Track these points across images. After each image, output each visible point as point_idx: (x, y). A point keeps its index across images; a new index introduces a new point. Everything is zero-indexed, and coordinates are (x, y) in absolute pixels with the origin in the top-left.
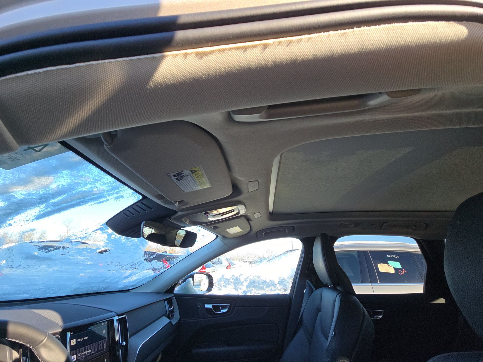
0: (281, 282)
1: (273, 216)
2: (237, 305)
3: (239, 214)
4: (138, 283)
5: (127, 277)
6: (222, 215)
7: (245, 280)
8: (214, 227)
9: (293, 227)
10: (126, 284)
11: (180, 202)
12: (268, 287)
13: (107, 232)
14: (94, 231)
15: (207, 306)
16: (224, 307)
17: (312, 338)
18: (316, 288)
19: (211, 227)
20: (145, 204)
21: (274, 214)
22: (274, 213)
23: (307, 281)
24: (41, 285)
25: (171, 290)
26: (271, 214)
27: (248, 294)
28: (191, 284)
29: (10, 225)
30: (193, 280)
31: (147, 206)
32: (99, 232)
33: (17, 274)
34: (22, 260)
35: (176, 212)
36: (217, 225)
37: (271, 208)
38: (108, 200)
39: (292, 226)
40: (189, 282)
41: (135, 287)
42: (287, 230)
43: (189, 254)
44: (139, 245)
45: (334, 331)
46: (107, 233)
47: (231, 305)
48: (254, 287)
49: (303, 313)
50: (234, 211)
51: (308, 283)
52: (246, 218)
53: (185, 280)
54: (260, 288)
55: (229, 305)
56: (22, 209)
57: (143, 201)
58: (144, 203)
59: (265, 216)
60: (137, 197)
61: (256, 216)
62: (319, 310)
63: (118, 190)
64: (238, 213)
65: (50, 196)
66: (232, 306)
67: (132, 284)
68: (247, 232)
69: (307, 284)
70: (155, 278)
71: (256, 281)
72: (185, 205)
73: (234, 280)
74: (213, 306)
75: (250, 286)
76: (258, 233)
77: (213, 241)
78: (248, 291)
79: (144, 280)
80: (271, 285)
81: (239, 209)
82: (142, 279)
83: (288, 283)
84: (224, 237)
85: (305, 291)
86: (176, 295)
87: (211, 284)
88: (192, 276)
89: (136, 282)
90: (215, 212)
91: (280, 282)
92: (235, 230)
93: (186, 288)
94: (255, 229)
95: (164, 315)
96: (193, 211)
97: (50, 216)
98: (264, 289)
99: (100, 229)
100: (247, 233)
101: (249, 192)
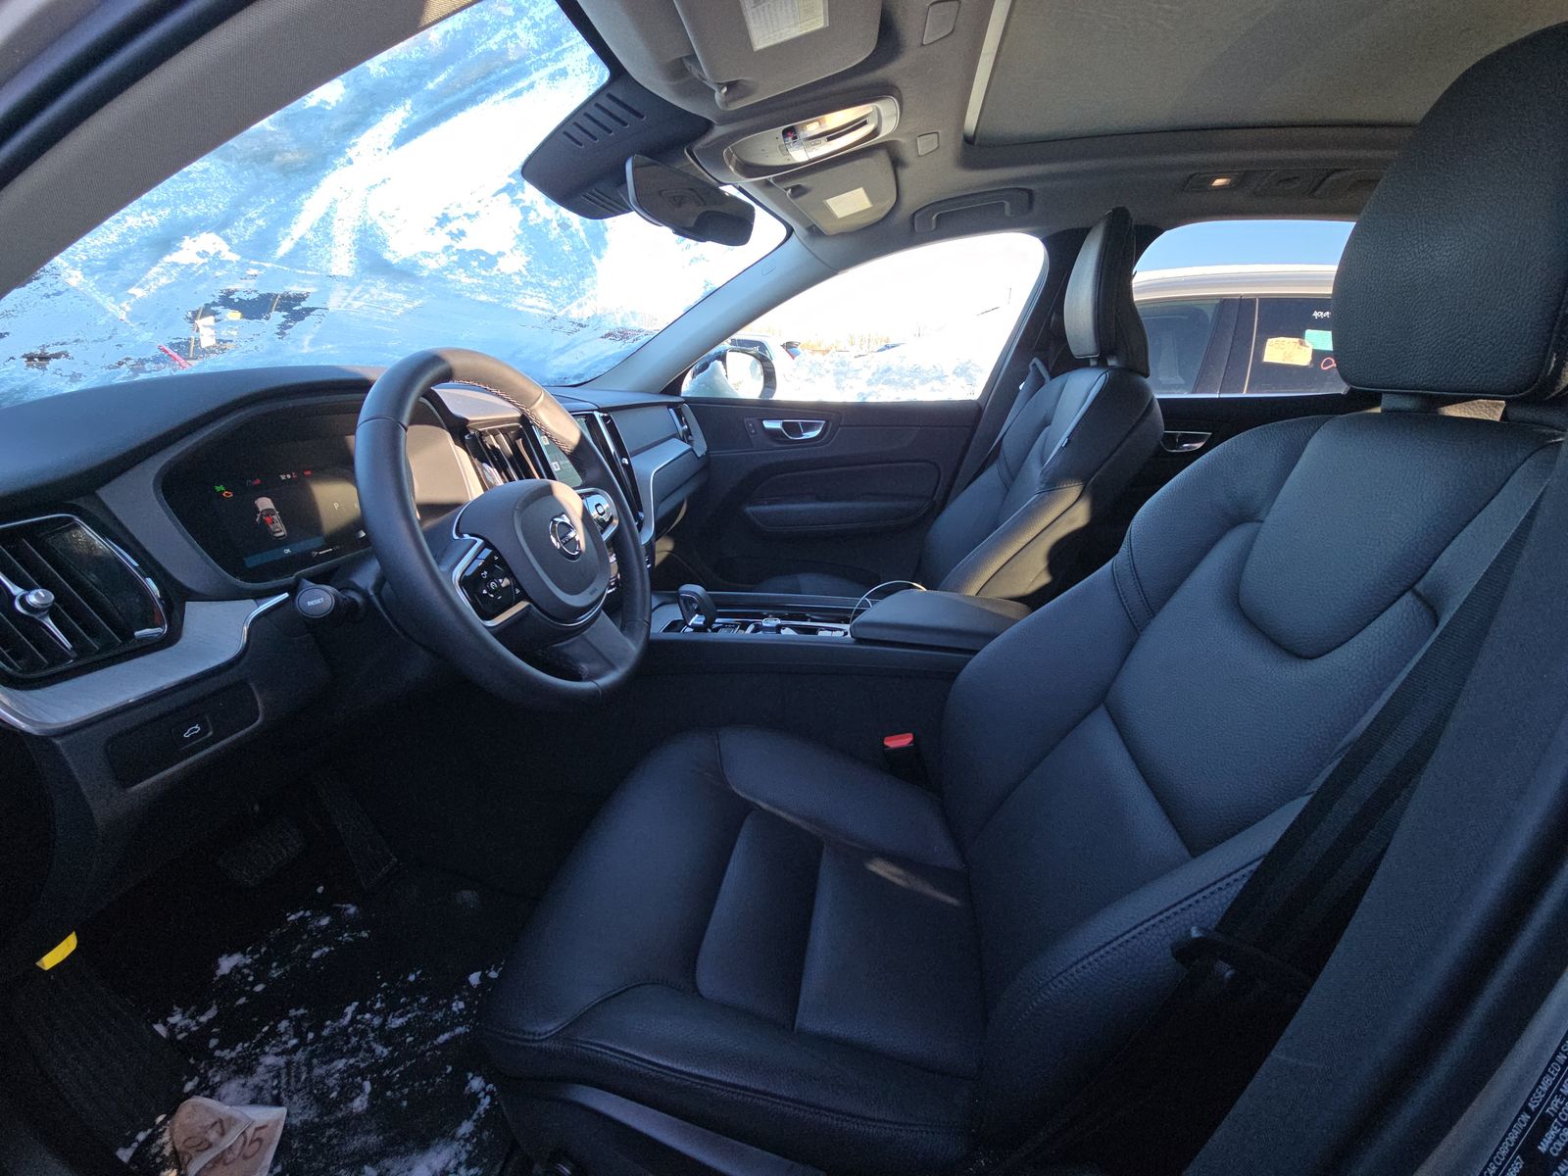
0: (962, 371)
1: (975, 150)
2: (842, 423)
3: (876, 136)
4: (589, 368)
5: (562, 351)
6: (829, 139)
7: (865, 366)
8: (794, 189)
9: (1030, 193)
10: (561, 370)
11: (731, 86)
12: (924, 382)
13: (521, 200)
14: (494, 195)
15: (768, 425)
16: (809, 427)
17: (1013, 479)
18: (1053, 376)
19: (787, 189)
20: (620, 98)
21: (976, 142)
22: (977, 136)
23: (1035, 360)
24: (396, 350)
25: (674, 388)
26: (969, 140)
27: (871, 399)
28: (721, 375)
29: (350, 162)
30: (725, 368)
31: (625, 106)
32: (505, 196)
33: (352, 313)
34: (363, 272)
35: (708, 126)
36: (802, 182)
37: (971, 121)
38: (531, 86)
39: (1024, 190)
40: (715, 371)
41: (582, 381)
42: (1007, 205)
43: (709, 289)
44: (588, 251)
45: (1068, 437)
46: (521, 205)
47: (827, 422)
48: (888, 382)
49: (1005, 434)
50: (865, 123)
51: (1035, 365)
52: (892, 155)
53: (705, 367)
54: (903, 385)
55: (824, 422)
56: (375, 113)
57: (610, 91)
58: (616, 96)
59: (952, 148)
60: (596, 73)
61: (925, 145)
62: (1046, 423)
63: (560, 48)
64: (875, 133)
65: (427, 68)
66: (831, 424)
67: (576, 371)
68: (886, 212)
69: (1031, 368)
70: (628, 359)
71: (894, 368)
72: (741, 97)
73: (837, 366)
74: (784, 425)
75: (876, 381)
76: (917, 216)
77: (776, 249)
78: (870, 394)
79: (602, 362)
80: (933, 378)
81: (883, 115)
82: (597, 359)
83: (981, 371)
84: (814, 232)
85: (1021, 387)
86: (688, 400)
87: (769, 377)
88: (722, 357)
89: (585, 366)
90: (813, 128)
91: (959, 370)
92: (850, 204)
93: (710, 384)
94: (912, 200)
95: (674, 436)
96: (758, 121)
97: (419, 138)
98: (913, 388)
99: (509, 189)
100: (887, 215)
101: (922, 45)
